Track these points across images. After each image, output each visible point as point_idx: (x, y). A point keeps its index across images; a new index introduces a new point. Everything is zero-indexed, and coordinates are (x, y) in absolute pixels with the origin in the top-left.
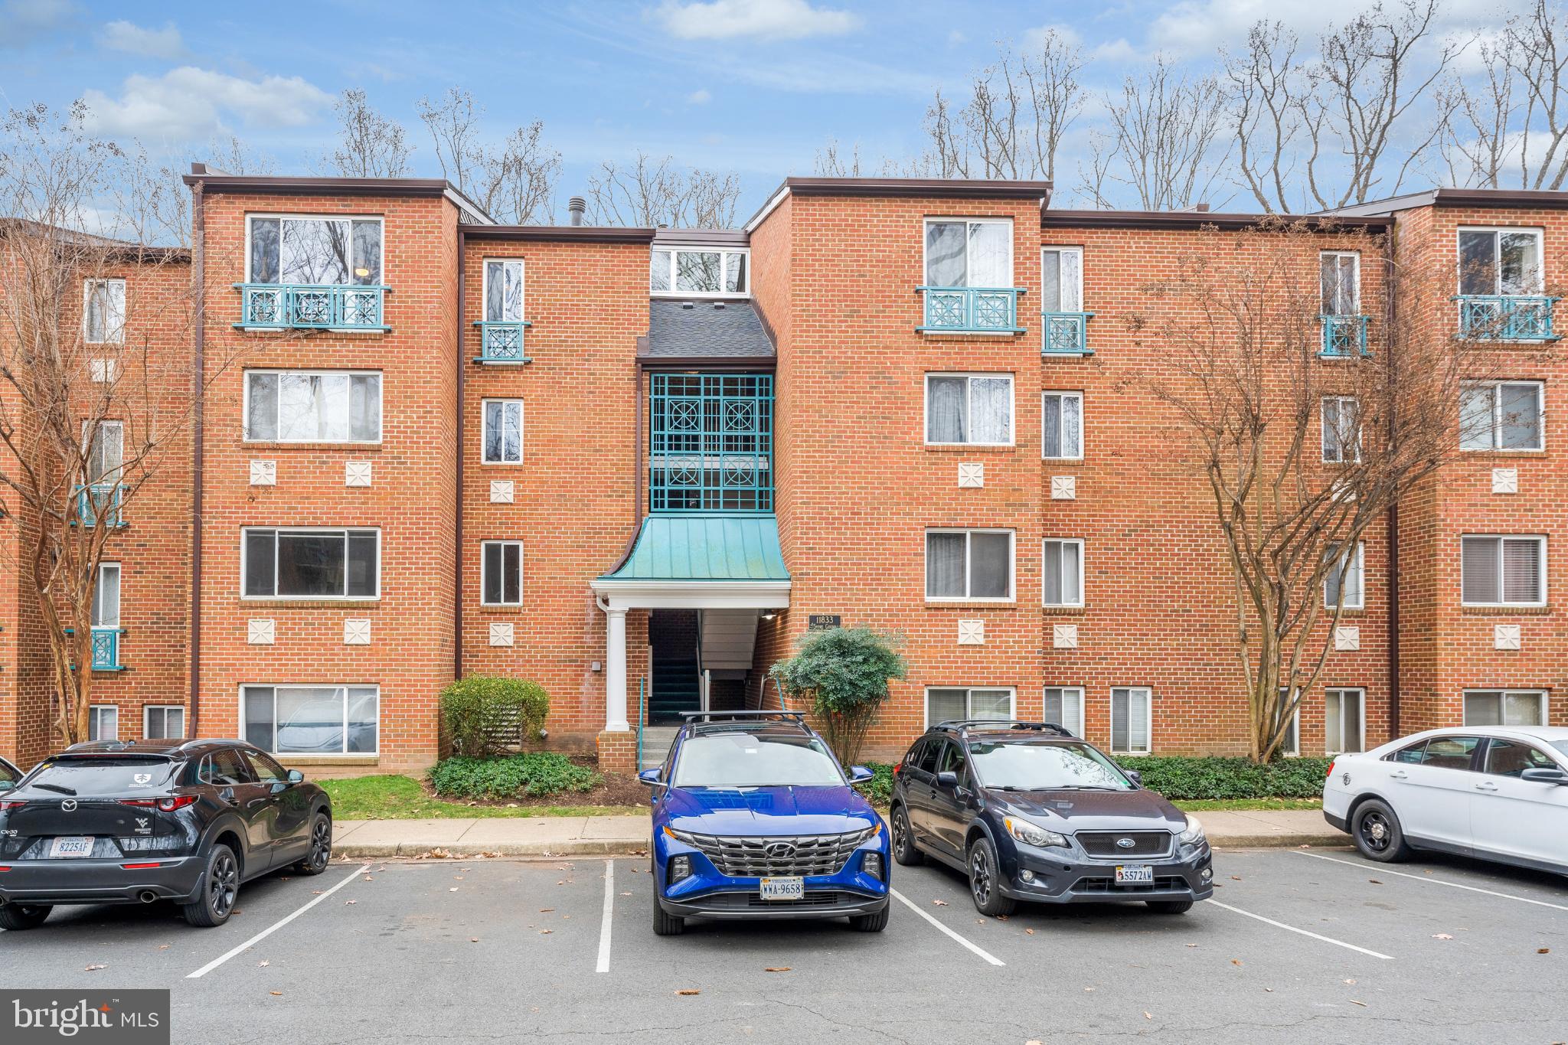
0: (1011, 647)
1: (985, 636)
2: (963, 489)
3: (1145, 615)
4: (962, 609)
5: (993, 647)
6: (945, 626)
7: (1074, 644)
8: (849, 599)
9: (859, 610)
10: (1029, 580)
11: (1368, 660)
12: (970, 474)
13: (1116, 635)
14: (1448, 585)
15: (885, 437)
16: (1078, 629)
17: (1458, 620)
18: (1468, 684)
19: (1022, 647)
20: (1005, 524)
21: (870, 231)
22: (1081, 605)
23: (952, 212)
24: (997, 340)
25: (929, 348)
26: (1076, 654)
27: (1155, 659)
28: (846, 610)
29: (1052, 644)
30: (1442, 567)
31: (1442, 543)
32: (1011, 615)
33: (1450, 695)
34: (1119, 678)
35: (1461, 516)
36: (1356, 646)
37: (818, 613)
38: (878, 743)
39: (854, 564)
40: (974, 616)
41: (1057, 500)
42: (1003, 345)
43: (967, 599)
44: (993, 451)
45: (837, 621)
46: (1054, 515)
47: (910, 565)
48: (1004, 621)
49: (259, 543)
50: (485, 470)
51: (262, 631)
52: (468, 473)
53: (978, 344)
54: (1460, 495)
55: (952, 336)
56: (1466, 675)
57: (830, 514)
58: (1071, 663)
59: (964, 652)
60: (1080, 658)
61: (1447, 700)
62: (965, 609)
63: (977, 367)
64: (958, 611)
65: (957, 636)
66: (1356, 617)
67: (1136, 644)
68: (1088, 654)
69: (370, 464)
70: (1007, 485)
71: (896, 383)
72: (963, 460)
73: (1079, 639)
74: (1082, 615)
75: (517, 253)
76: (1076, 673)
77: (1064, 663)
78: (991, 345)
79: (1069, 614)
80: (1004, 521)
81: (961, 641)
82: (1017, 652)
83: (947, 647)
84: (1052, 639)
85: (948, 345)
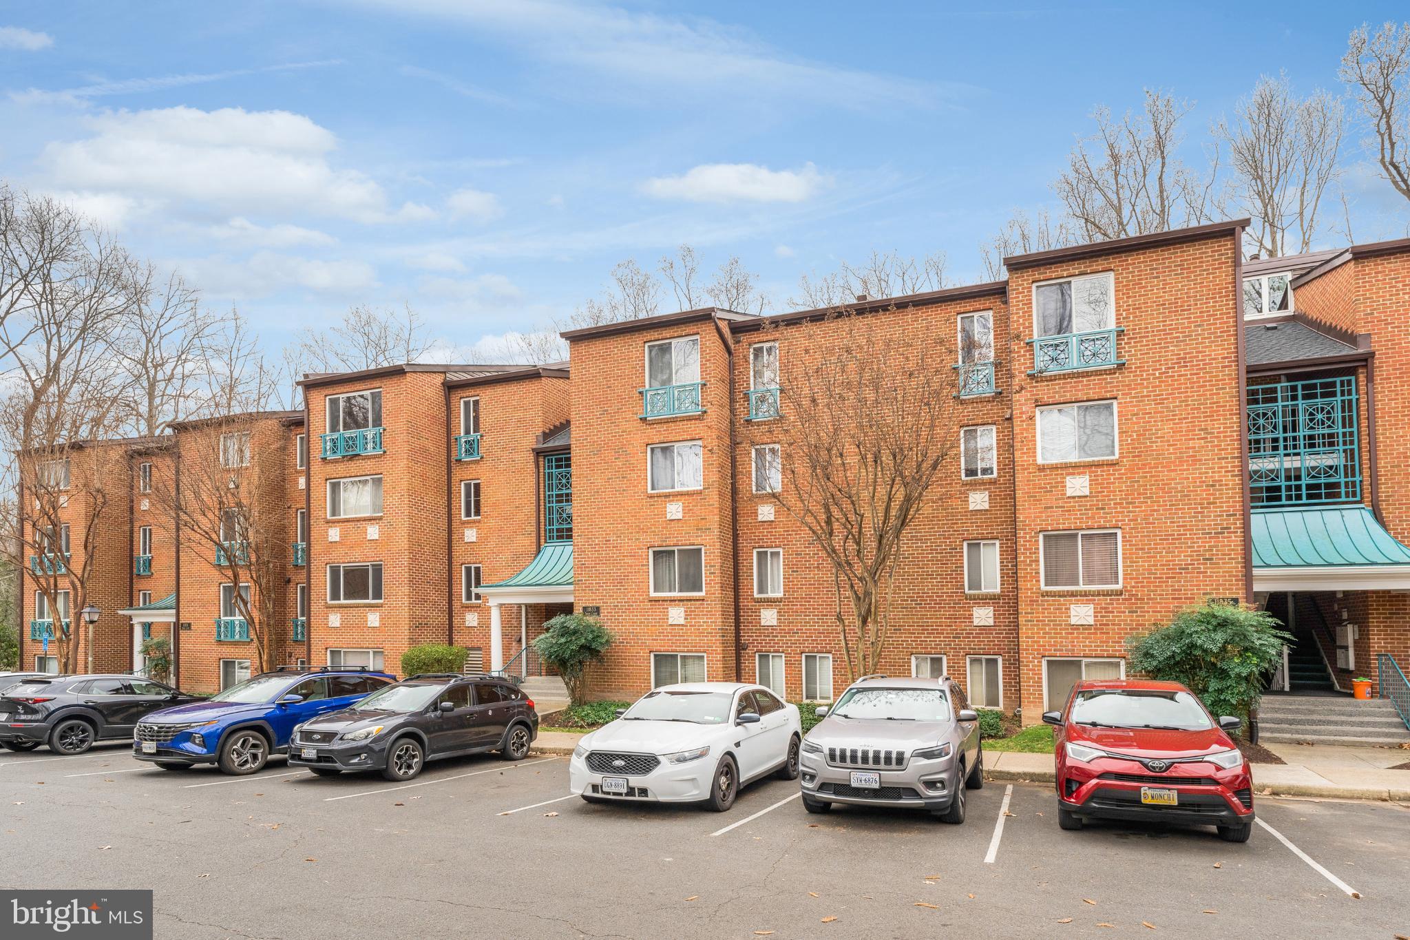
0: (701, 626)
1: (685, 619)
2: (670, 520)
3: (825, 601)
4: (671, 601)
5: (690, 626)
6: (661, 612)
7: (775, 623)
8: (605, 596)
9: (611, 603)
10: (712, 580)
11: (1002, 633)
12: (674, 510)
13: (805, 616)
14: (1027, 573)
15: (624, 490)
16: (778, 612)
17: (1038, 601)
18: (1047, 653)
19: (708, 626)
20: (696, 542)
21: (613, 357)
22: (781, 595)
23: (660, 337)
24: (690, 419)
25: (648, 429)
26: (776, 630)
27: (832, 633)
28: (603, 603)
29: (760, 623)
30: (1022, 559)
31: (1022, 540)
32: (701, 604)
33: (1031, 662)
34: (807, 647)
35: (1038, 517)
36: (991, 622)
37: (588, 605)
38: (623, 689)
39: (607, 573)
40: (679, 605)
41: (762, 522)
42: (693, 422)
43: (676, 594)
44: (688, 494)
45: (597, 610)
46: (760, 532)
47: (639, 572)
48: (697, 608)
49: (335, 572)
50: (464, 523)
51: (335, 620)
52: (454, 525)
53: (678, 423)
54: (1038, 500)
55: (667, 419)
56: (1045, 646)
57: (593, 541)
58: (773, 636)
59: (672, 629)
60: (779, 633)
61: (1028, 666)
62: (673, 600)
63: (677, 438)
64: (669, 602)
65: (668, 619)
66: (991, 599)
67: (819, 622)
68: (785, 630)
69: (377, 527)
70: (697, 516)
71: (630, 454)
72: (670, 501)
73: (778, 619)
74: (781, 602)
75: (476, 393)
76: (776, 643)
77: (769, 636)
78: (685, 422)
79: (771, 602)
80: (697, 540)
81: (670, 622)
82: (705, 629)
83: (662, 626)
84: (760, 619)
85: (659, 426)
